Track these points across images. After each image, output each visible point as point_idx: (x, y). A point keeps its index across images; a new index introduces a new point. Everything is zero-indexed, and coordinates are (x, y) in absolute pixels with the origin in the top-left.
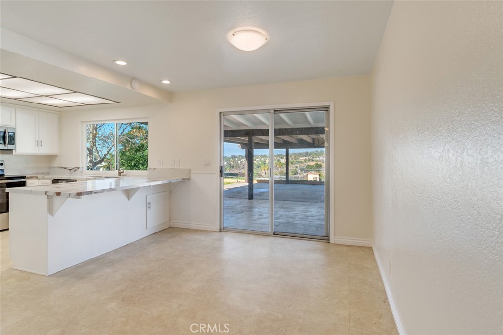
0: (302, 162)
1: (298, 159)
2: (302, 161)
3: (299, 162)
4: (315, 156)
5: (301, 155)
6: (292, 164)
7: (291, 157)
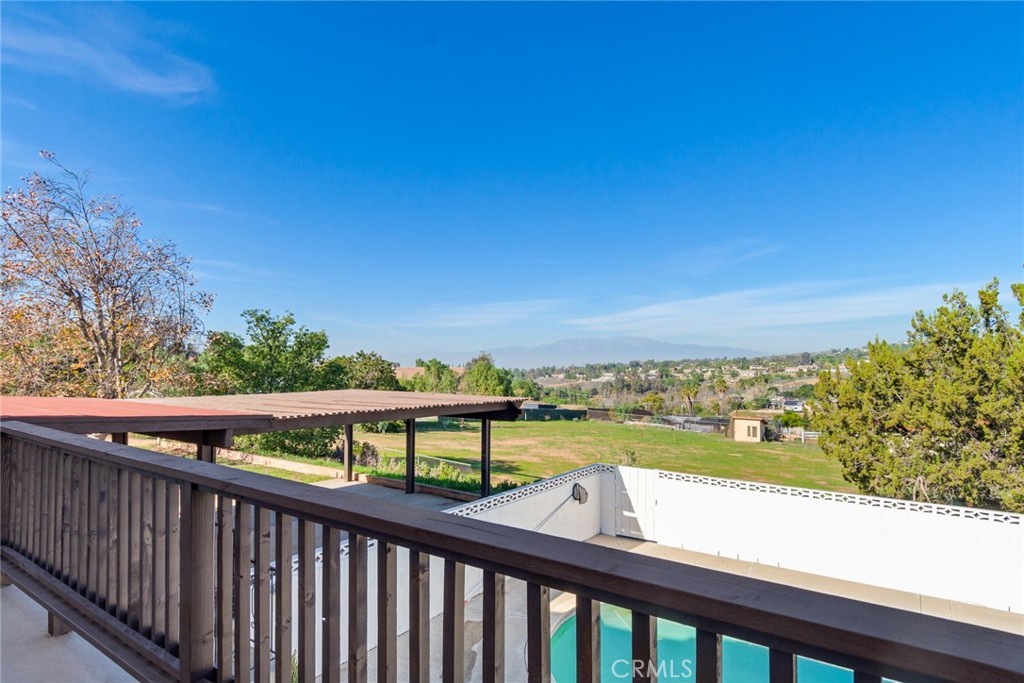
0: (790, 378)
1: (783, 370)
2: (792, 375)
3: (783, 378)
4: (827, 364)
5: (791, 360)
6: (766, 381)
7: (765, 366)
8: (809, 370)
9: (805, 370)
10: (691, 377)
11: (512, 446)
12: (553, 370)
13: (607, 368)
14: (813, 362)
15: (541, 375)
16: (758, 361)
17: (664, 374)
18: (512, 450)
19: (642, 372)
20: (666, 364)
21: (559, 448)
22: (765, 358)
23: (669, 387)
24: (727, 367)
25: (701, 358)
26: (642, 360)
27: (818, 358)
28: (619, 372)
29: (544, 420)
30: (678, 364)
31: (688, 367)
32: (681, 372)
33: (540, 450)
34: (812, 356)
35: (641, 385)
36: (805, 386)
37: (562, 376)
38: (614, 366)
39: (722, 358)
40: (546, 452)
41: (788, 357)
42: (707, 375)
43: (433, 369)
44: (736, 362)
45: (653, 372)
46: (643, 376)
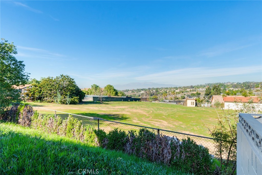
1: (186, 90)
2: (189, 91)
3: (186, 92)
4: (197, 88)
5: (188, 87)
6: (182, 92)
7: (182, 89)
8: (193, 90)
9: (192, 90)
10: (164, 92)
11: (118, 108)
12: (128, 90)
13: (142, 90)
14: (193, 88)
15: (125, 92)
16: (180, 88)
17: (157, 91)
18: (119, 110)
19: (151, 91)
20: (157, 89)
21: (136, 109)
22: (182, 87)
23: (158, 94)
24: (173, 89)
25: (166, 87)
26: (151, 88)
27: (194, 87)
28: (145, 91)
29: (128, 101)
30: (160, 89)
31: (163, 89)
32: (161, 90)
33: (129, 110)
34: (193, 86)
35: (151, 94)
36: (192, 94)
37: (131, 92)
38: (144, 89)
39: (171, 87)
40: (132, 110)
41: (187, 87)
42: (168, 91)
43: (94, 87)
44: (175, 88)
45: (154, 90)
46: (152, 92)
